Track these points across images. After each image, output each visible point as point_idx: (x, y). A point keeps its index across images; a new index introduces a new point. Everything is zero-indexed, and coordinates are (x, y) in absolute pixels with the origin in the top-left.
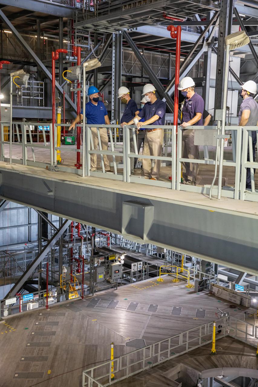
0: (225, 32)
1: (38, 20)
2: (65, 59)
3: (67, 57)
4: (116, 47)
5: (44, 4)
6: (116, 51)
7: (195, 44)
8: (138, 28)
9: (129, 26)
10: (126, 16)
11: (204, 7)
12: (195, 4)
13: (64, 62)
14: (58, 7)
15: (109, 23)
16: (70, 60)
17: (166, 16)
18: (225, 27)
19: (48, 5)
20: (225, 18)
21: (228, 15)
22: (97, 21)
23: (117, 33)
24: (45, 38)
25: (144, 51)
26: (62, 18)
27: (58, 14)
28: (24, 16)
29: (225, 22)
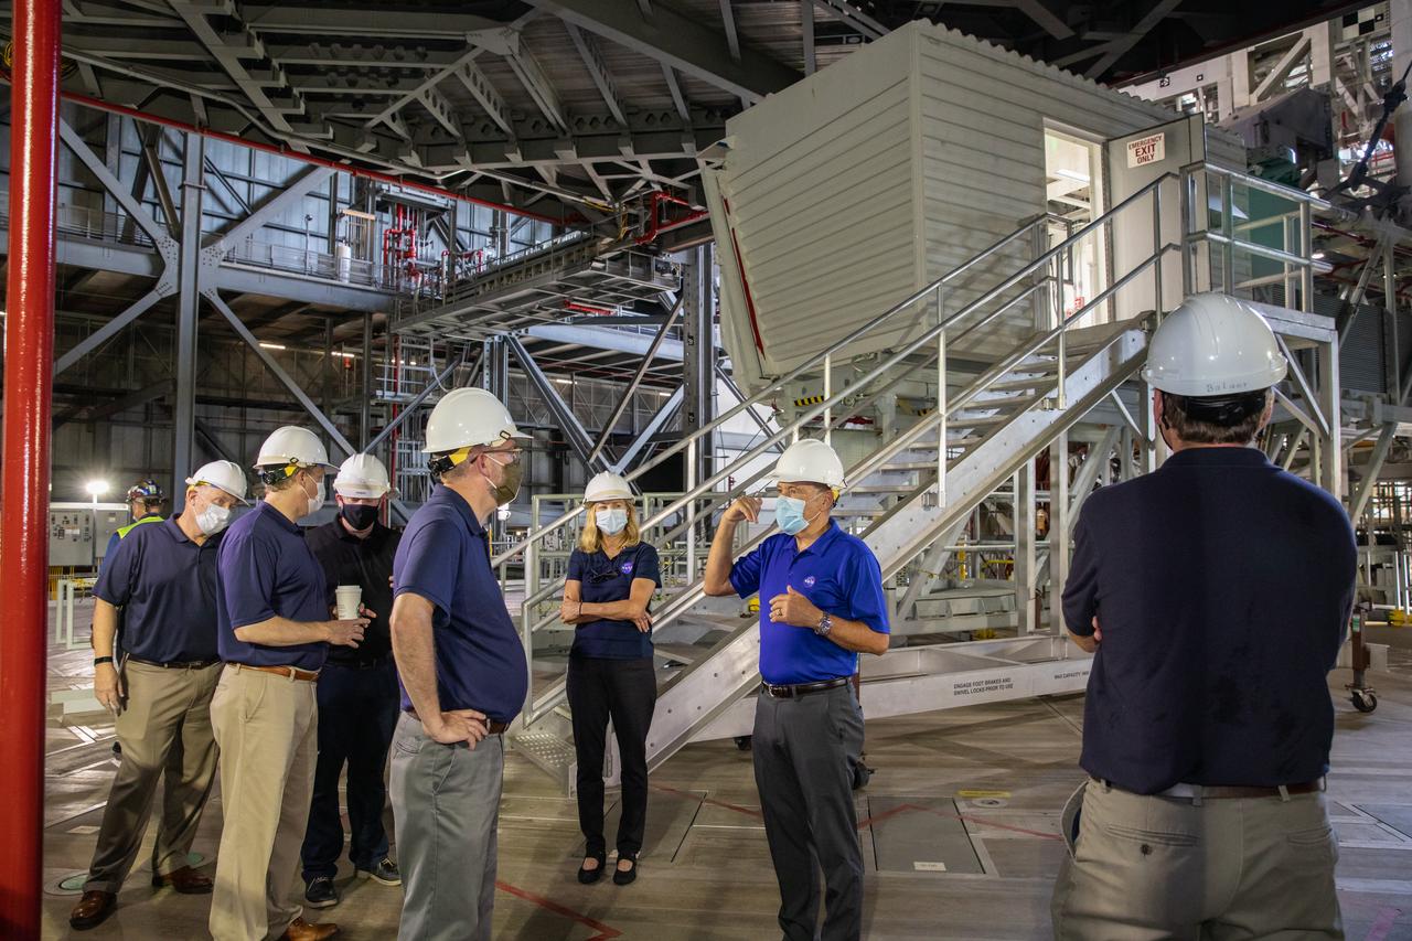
0: (698, 334)
1: (328, 321)
2: (374, 396)
3: (379, 393)
4: (491, 369)
5: (325, 287)
6: (491, 378)
7: (646, 357)
8: (531, 329)
9: (510, 326)
10: (488, 304)
11: (641, 284)
12: (618, 277)
13: (373, 403)
14: (359, 293)
15: (462, 321)
16: (385, 398)
17: (569, 305)
18: (698, 325)
19: (334, 288)
20: (697, 308)
21: (702, 300)
22: (434, 316)
23: (489, 340)
24: (345, 355)
25: (575, 377)
26: (371, 314)
27: (358, 306)
28: (295, 312)
29: (697, 317)
